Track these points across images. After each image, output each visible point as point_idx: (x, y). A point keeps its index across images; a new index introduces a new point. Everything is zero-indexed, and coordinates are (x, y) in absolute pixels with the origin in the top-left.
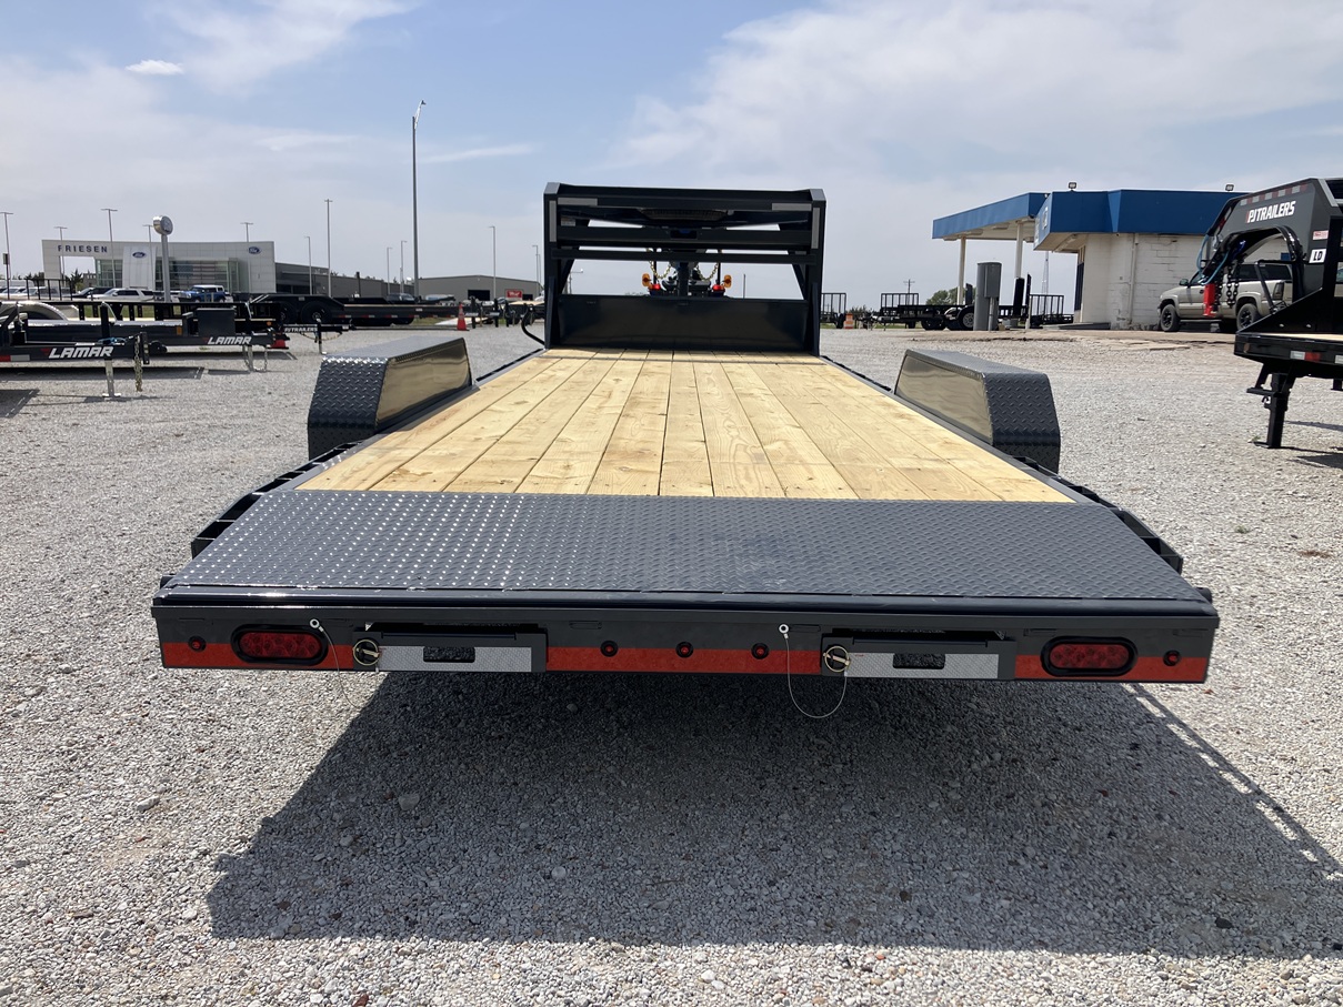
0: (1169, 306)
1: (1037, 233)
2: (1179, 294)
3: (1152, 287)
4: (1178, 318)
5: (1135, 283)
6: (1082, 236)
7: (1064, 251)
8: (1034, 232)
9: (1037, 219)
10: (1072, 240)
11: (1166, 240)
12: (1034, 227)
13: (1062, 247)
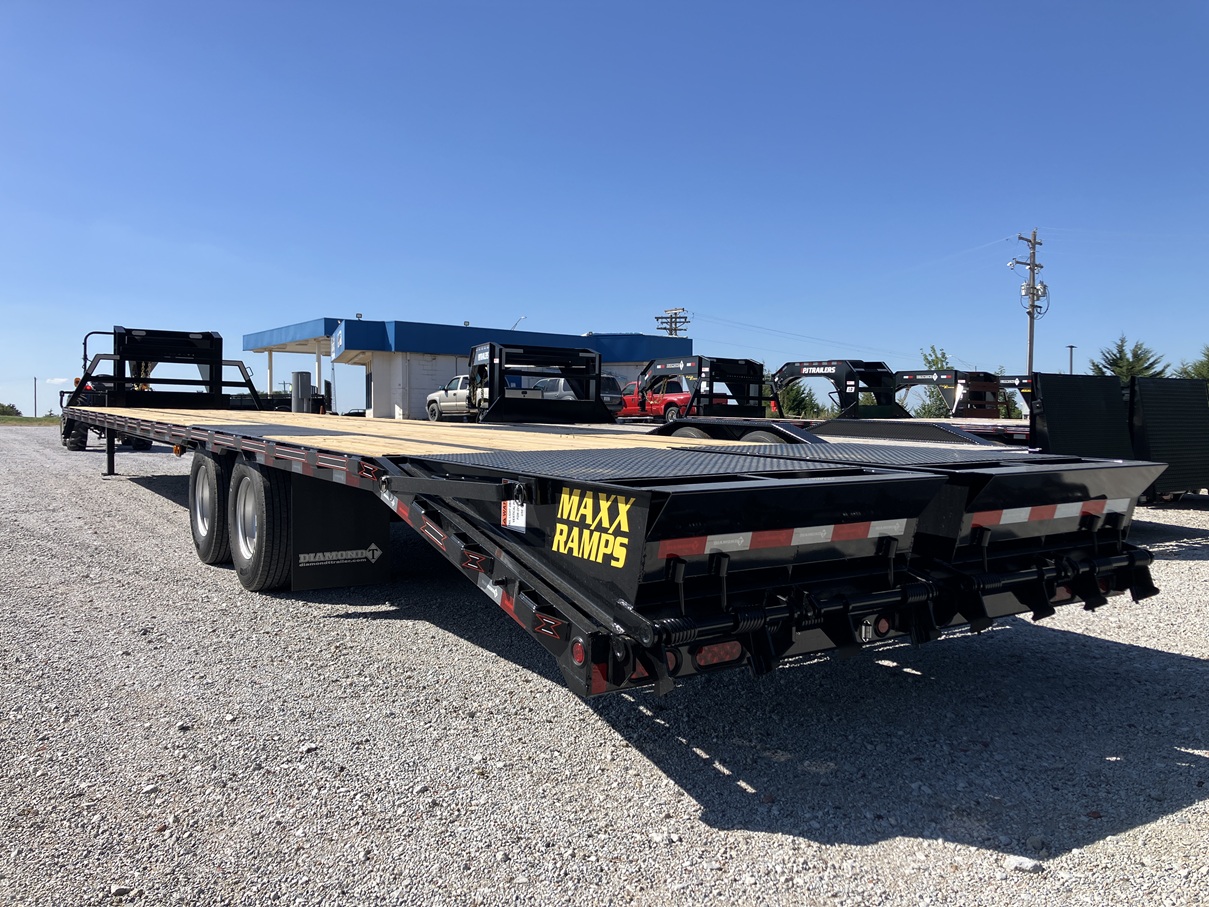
0: (434, 405)
1: (333, 349)
2: (440, 397)
3: (422, 392)
4: (441, 413)
5: (410, 388)
6: (369, 354)
7: (355, 363)
8: (330, 348)
9: (333, 339)
10: (361, 356)
11: (428, 357)
12: (330, 345)
13: (356, 360)
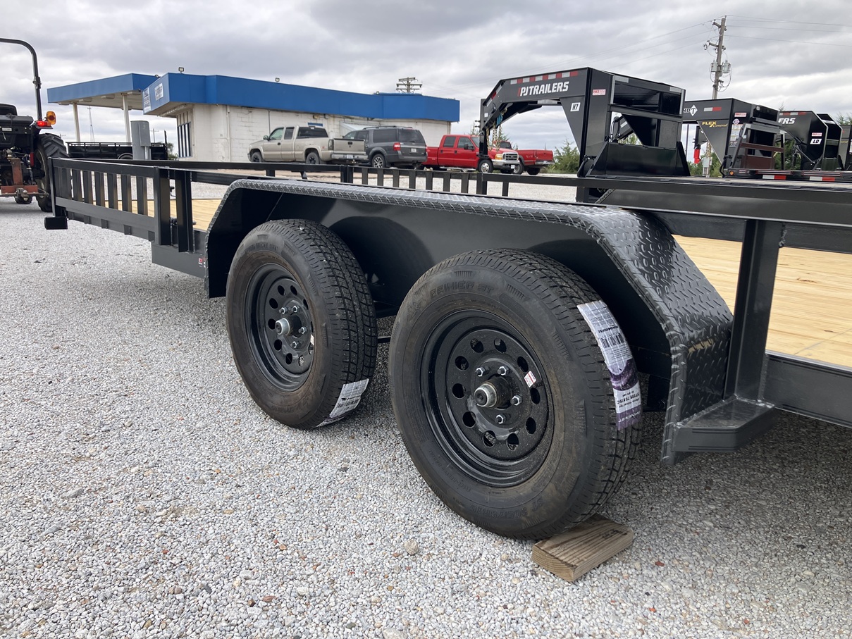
1: (147, 101)
3: (241, 141)
5: (231, 139)
6: (191, 105)
8: (144, 102)
11: (245, 111)
12: (142, 98)
